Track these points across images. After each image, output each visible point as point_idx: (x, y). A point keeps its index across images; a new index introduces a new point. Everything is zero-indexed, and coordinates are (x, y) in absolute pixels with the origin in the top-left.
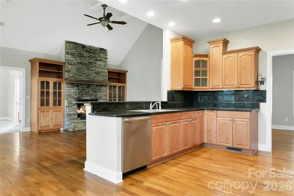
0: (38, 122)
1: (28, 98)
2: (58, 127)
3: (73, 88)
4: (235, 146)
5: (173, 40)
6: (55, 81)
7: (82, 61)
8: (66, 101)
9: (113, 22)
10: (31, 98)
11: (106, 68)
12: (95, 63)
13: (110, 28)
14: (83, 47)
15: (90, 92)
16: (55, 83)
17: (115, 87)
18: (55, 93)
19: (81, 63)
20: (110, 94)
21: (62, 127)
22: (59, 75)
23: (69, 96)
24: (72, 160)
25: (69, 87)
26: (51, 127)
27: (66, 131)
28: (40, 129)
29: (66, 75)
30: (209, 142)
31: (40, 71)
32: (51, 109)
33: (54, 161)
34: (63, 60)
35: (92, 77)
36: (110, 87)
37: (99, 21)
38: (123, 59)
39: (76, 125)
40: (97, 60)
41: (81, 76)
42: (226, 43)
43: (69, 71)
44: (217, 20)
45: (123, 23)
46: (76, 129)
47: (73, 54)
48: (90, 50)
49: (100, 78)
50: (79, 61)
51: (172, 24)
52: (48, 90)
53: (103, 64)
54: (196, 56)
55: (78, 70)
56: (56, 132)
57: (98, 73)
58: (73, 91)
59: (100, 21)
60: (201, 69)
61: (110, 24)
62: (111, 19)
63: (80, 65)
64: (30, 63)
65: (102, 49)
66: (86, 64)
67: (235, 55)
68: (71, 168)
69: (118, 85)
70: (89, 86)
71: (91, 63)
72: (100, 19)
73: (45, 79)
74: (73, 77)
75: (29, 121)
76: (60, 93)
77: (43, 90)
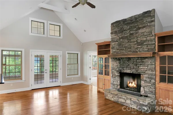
7: (123, 35)
8: (111, 72)
11: (153, 34)
12: (136, 33)
14: (124, 21)
18: (105, 66)
19: (122, 38)
41: (121, 50)
43: (113, 48)
47: (115, 32)
48: (131, 20)
53: (148, 30)
55: (120, 45)
58: (116, 64)
71: (132, 34)
74: (115, 52)
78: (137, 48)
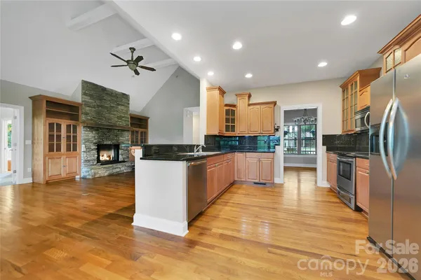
0: (45, 170)
1: (29, 142)
2: (72, 175)
3: (92, 132)
4: (262, 181)
5: (209, 89)
6: (68, 124)
7: (102, 104)
8: (83, 147)
9: (142, 67)
10: (33, 143)
11: (129, 113)
12: (117, 108)
13: (137, 73)
15: (112, 136)
16: (69, 126)
17: (137, 132)
19: (101, 106)
20: (132, 139)
21: (77, 175)
22: (75, 117)
23: (87, 140)
24: (110, 214)
25: (87, 131)
26: (64, 175)
27: (84, 178)
28: (47, 179)
29: (83, 118)
30: (239, 179)
31: (47, 111)
32: (63, 155)
33: (85, 219)
34: (80, 101)
35: (113, 121)
36: (133, 132)
37: (126, 64)
38: (144, 105)
39: (96, 171)
40: (119, 105)
41: (101, 119)
42: (250, 96)
43: (86, 114)
44: (249, 76)
45: (153, 70)
46: (97, 176)
47: (91, 96)
49: (122, 123)
50: (99, 104)
51: (211, 73)
52: (59, 134)
53: (126, 109)
54: (226, 105)
56: (70, 181)
57: (120, 118)
58: (91, 135)
59: (128, 63)
60: (230, 117)
61: (138, 68)
62: (141, 63)
63: (100, 108)
64: (31, 101)
65: (124, 94)
66: (107, 107)
67: (258, 106)
68: (113, 225)
69: (141, 130)
70: (109, 130)
71: (112, 107)
72: (128, 62)
73: (55, 121)
74: (91, 120)
75: (30, 170)
76: (75, 138)
77: (51, 133)
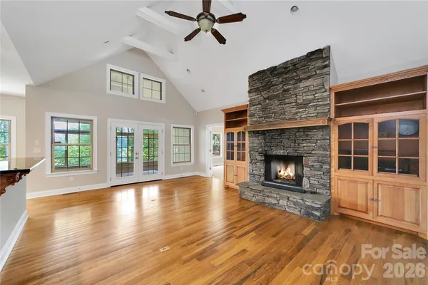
0: (224, 175)
3: (257, 137)
6: (239, 131)
7: (270, 94)
14: (273, 70)
15: (285, 142)
16: (239, 133)
18: (239, 145)
19: (268, 98)
23: (252, 149)
25: (252, 137)
26: (235, 184)
28: (225, 183)
32: (235, 163)
40: (300, 81)
43: (252, 115)
47: (256, 90)
48: (285, 68)
50: (266, 96)
52: (232, 142)
53: (317, 82)
55: (264, 110)
57: (303, 105)
63: (267, 101)
66: (278, 95)
71: (286, 90)
73: (230, 130)
76: (244, 145)
77: (228, 142)
78: (296, 113)
